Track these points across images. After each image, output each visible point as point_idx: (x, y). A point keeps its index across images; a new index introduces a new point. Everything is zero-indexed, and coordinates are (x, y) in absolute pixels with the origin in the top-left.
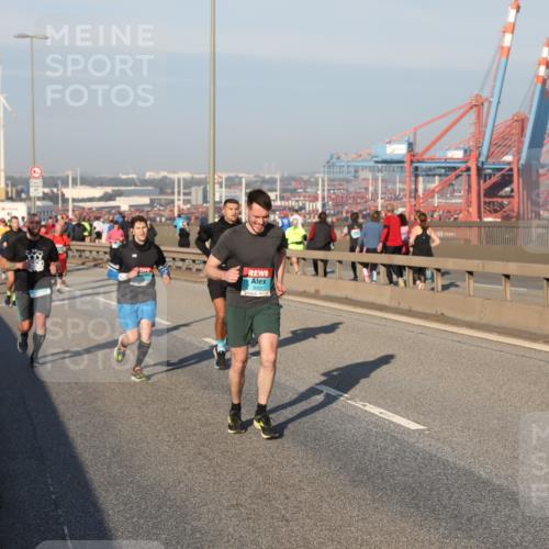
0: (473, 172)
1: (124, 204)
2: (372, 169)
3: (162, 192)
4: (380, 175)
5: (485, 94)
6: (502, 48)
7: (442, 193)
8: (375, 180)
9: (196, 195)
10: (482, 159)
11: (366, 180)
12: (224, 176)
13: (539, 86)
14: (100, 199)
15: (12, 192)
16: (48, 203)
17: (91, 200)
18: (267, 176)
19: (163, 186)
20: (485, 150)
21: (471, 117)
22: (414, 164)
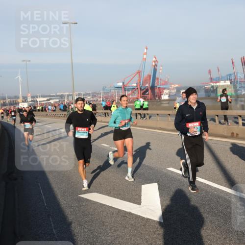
0: (139, 89)
1: (52, 102)
2: (114, 89)
3: (62, 98)
4: (116, 91)
5: (141, 70)
6: (144, 58)
7: (132, 94)
8: (115, 92)
9: (70, 98)
10: (141, 85)
11: (113, 92)
12: (77, 93)
13: (153, 67)
14: (46, 101)
15: (24, 100)
16: (33, 102)
17: (44, 101)
18: (88, 92)
19: (62, 96)
20: (141, 84)
21: (138, 75)
22: (125, 88)
